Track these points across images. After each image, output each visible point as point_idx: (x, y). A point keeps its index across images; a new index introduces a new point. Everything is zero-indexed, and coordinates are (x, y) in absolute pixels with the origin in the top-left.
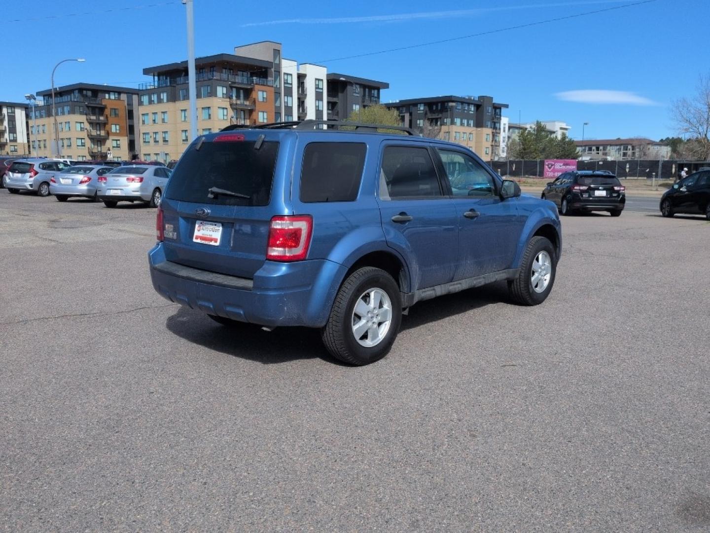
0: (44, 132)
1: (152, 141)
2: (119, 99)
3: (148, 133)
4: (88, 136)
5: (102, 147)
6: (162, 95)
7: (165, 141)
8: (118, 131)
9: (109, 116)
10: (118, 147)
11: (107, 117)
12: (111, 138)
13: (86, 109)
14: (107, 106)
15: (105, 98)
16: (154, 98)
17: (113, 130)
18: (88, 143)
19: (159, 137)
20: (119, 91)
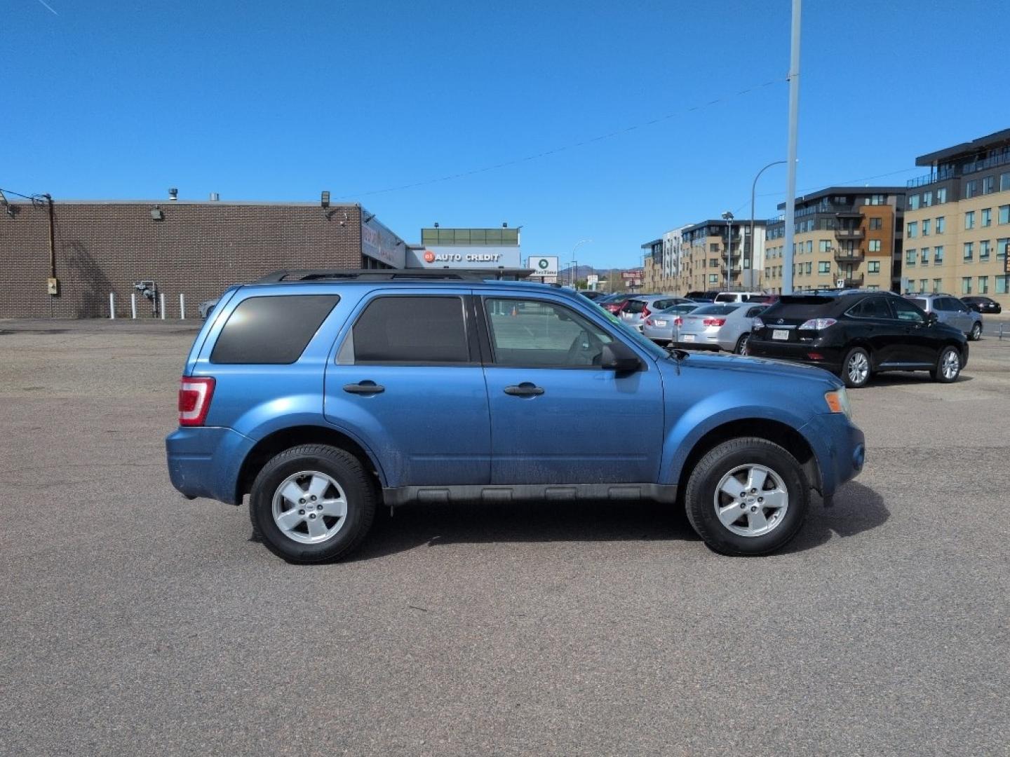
0: (780, 256)
1: (918, 260)
2: (885, 204)
3: (914, 250)
4: (835, 257)
5: (853, 272)
6: (925, 196)
7: (938, 260)
8: (878, 250)
9: (867, 229)
10: (876, 271)
11: (864, 231)
12: (867, 259)
13: (837, 221)
14: (866, 215)
15: (864, 205)
16: (928, 198)
17: (872, 248)
18: (835, 267)
19: (930, 256)
20: (885, 193)
